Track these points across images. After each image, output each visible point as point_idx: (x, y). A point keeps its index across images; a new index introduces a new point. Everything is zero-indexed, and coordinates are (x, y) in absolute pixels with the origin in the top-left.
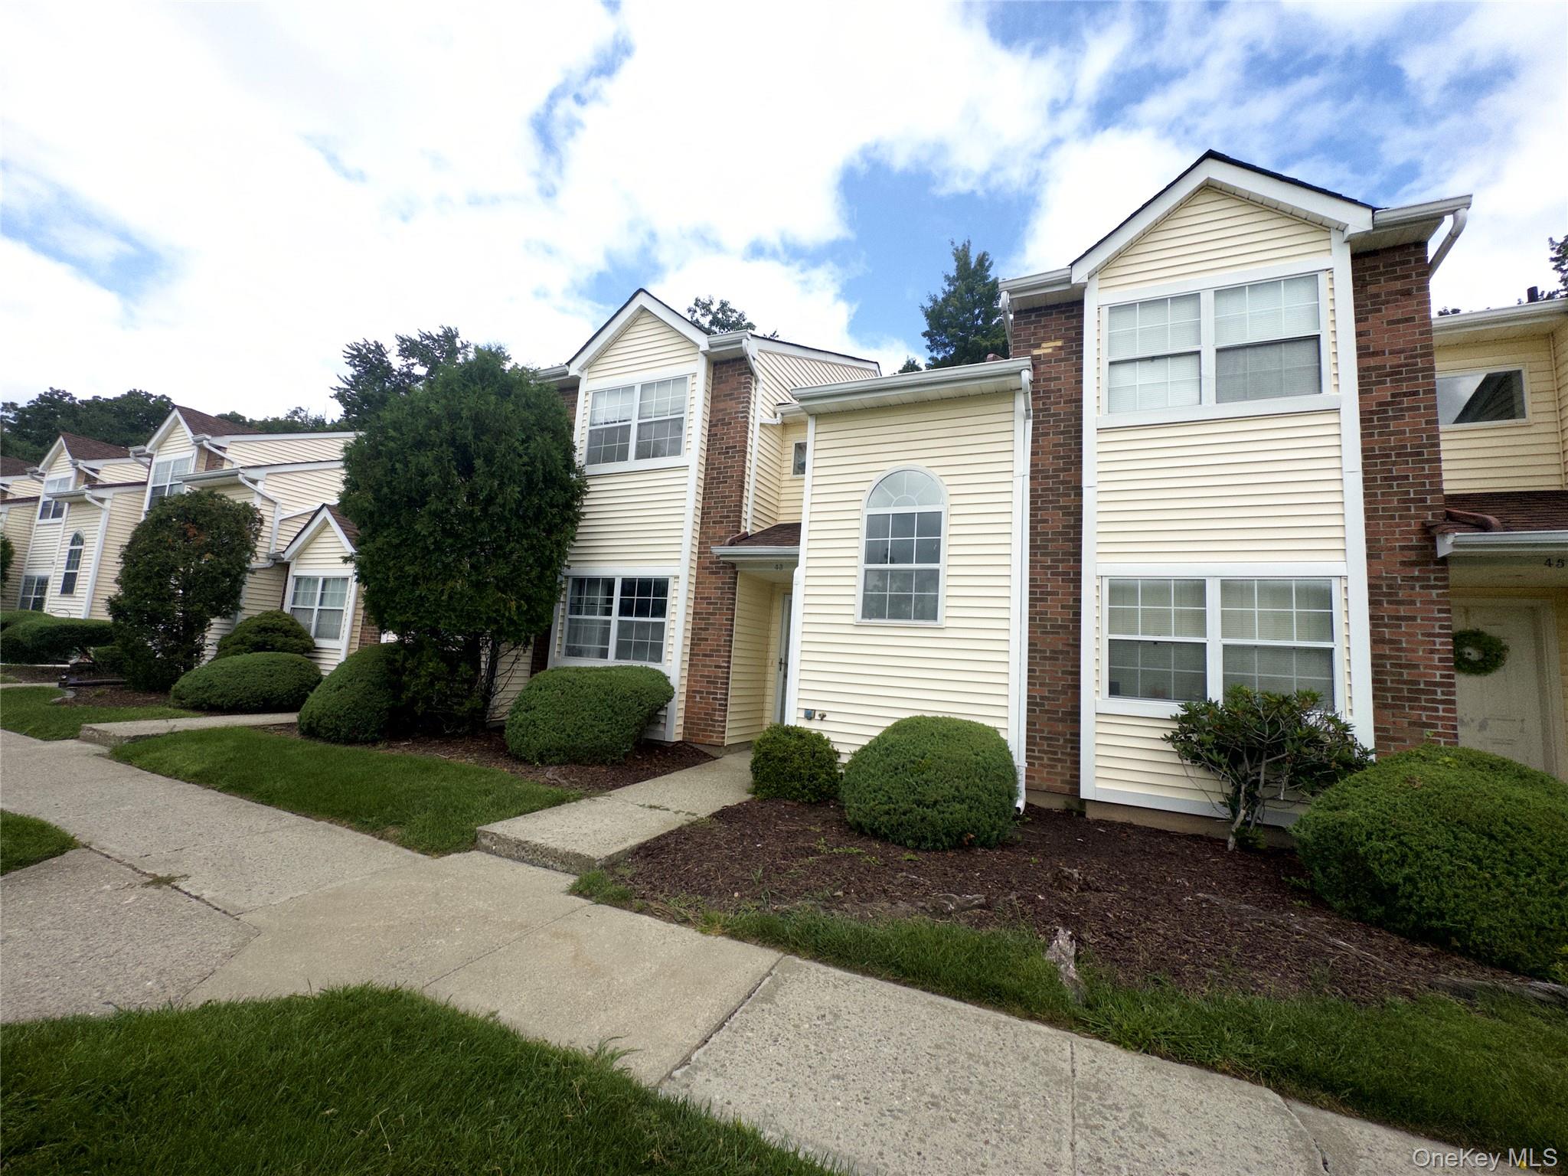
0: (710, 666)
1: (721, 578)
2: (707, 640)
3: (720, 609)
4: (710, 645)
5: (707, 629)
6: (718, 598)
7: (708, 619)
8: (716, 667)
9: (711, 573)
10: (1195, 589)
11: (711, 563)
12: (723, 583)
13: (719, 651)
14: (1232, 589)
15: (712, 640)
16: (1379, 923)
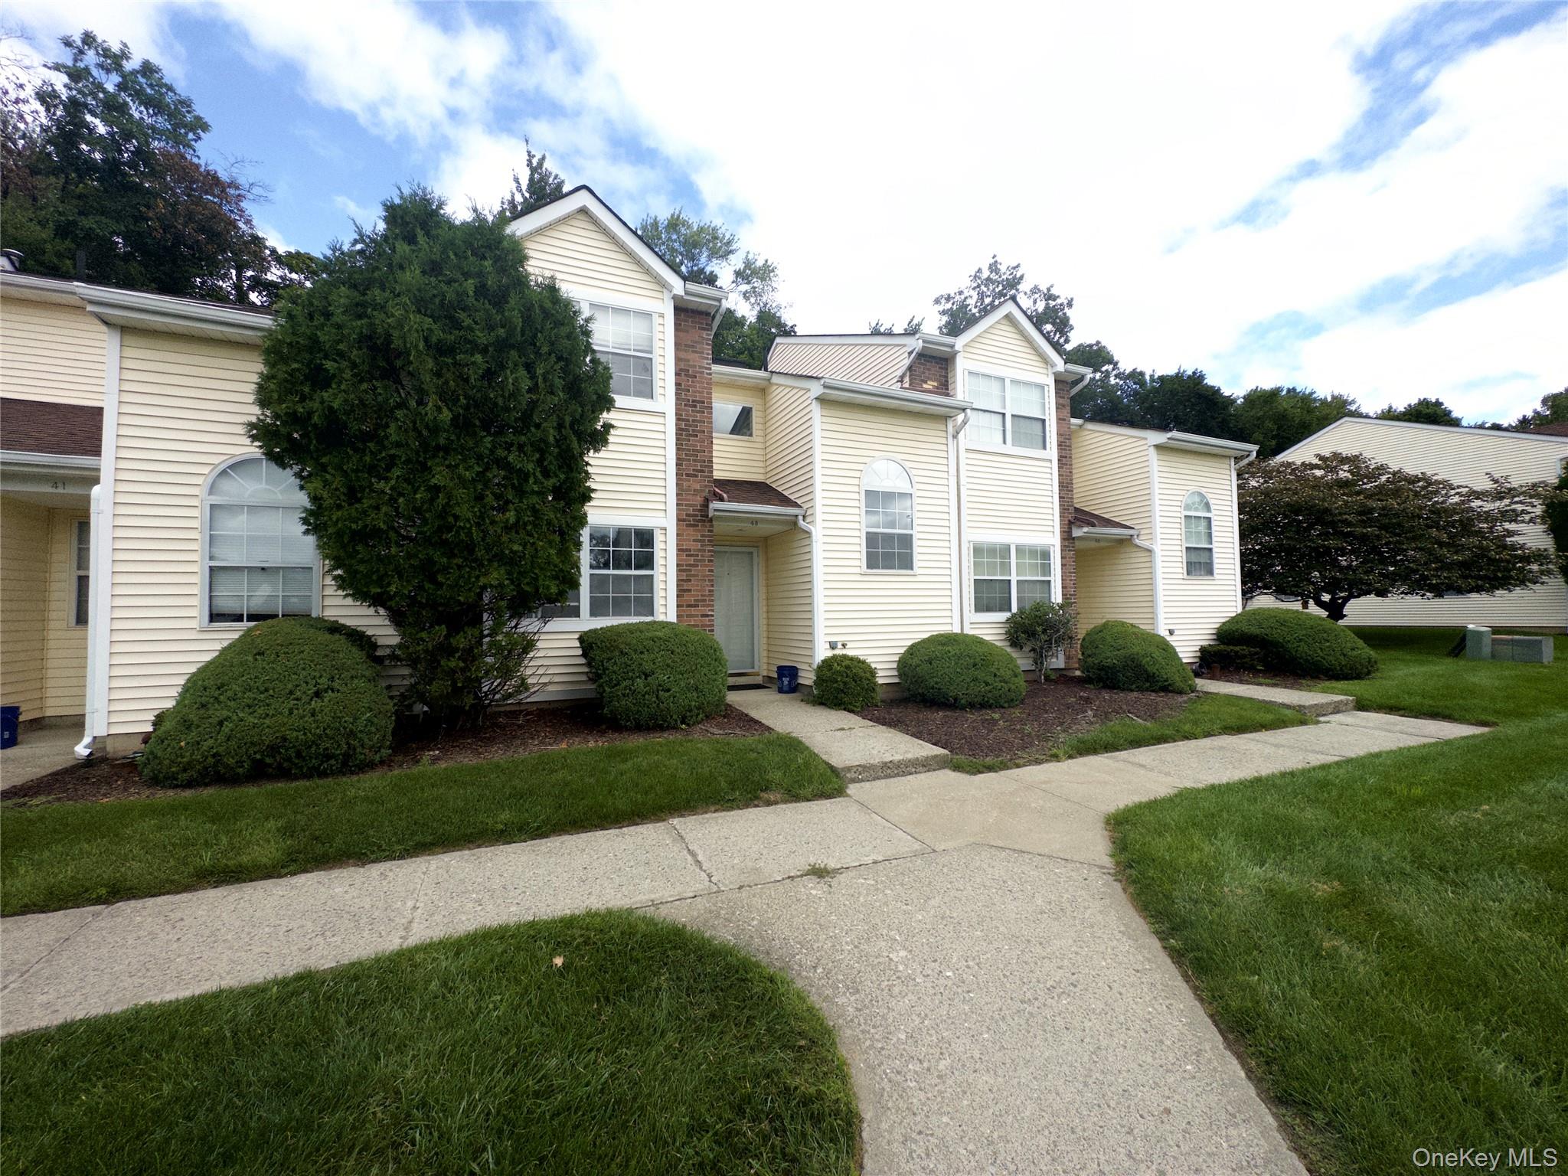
0: (697, 616)
1: (699, 531)
2: (690, 591)
3: (700, 561)
4: (694, 596)
5: (690, 580)
6: (699, 550)
7: (690, 571)
8: (702, 616)
9: (687, 525)
10: (1006, 549)
11: (687, 515)
12: (702, 536)
13: (705, 601)
14: (1020, 550)
15: (697, 590)
16: (1147, 690)
